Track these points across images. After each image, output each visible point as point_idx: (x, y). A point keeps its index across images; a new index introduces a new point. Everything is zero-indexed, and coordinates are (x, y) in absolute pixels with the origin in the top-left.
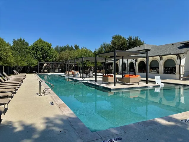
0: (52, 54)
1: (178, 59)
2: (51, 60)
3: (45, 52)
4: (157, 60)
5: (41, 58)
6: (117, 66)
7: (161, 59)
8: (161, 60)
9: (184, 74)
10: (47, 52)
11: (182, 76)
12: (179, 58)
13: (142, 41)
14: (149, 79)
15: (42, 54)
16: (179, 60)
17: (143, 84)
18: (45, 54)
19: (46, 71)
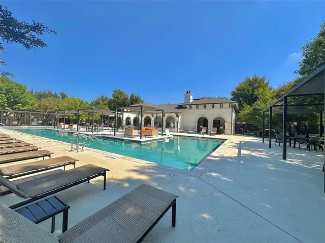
0: (28, 100)
2: (25, 108)
3: (13, 96)
5: (6, 105)
6: (120, 120)
9: (180, 128)
10: (17, 97)
11: (179, 130)
12: (177, 116)
13: (142, 99)
14: (164, 133)
15: (7, 99)
16: (177, 118)
17: (160, 137)
18: (13, 98)
19: (16, 123)
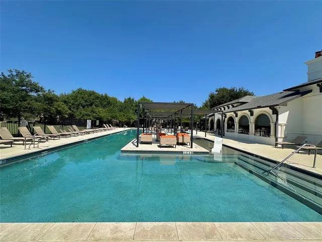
1: (273, 114)
4: (246, 115)
7: (252, 114)
8: (251, 116)
9: (284, 138)
11: (280, 141)
12: (276, 112)
16: (275, 116)
